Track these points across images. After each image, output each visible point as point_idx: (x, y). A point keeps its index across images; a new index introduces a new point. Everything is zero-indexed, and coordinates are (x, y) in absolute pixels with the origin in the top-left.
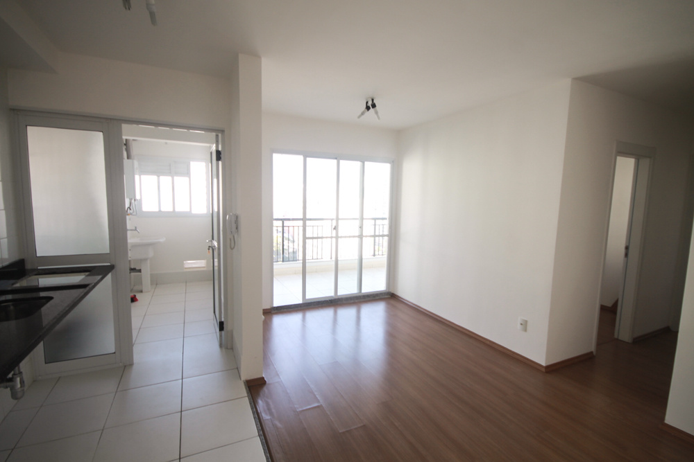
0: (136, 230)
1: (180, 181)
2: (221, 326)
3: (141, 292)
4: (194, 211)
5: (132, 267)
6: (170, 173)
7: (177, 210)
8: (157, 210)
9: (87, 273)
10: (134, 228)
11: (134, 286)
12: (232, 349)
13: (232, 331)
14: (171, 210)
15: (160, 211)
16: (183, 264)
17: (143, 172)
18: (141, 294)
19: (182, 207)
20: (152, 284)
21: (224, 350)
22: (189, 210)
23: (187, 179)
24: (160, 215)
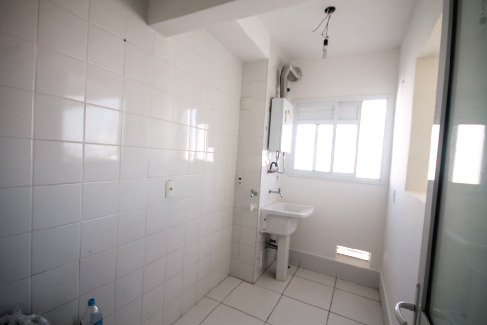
0: (279, 192)
1: (346, 130)
4: (360, 175)
6: (332, 119)
7: (335, 171)
8: (310, 169)
10: (277, 191)
14: (328, 170)
15: (314, 170)
16: (335, 249)
17: (298, 119)
18: (273, 279)
19: (343, 167)
22: (352, 172)
23: (356, 126)
24: (313, 176)
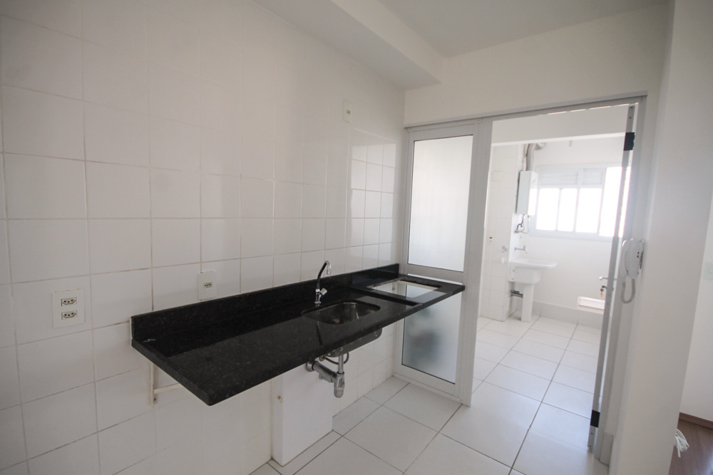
0: (524, 249)
2: (595, 419)
3: (520, 319)
5: (516, 290)
6: (576, 184)
7: (578, 230)
8: (553, 229)
9: (436, 288)
10: (522, 248)
11: (516, 310)
12: (608, 465)
13: (612, 438)
14: (571, 230)
15: (556, 230)
16: (576, 300)
17: (542, 184)
18: (519, 322)
19: (586, 227)
20: (534, 312)
21: (593, 456)
22: (595, 231)
23: (600, 190)
24: (556, 235)
